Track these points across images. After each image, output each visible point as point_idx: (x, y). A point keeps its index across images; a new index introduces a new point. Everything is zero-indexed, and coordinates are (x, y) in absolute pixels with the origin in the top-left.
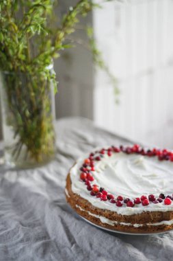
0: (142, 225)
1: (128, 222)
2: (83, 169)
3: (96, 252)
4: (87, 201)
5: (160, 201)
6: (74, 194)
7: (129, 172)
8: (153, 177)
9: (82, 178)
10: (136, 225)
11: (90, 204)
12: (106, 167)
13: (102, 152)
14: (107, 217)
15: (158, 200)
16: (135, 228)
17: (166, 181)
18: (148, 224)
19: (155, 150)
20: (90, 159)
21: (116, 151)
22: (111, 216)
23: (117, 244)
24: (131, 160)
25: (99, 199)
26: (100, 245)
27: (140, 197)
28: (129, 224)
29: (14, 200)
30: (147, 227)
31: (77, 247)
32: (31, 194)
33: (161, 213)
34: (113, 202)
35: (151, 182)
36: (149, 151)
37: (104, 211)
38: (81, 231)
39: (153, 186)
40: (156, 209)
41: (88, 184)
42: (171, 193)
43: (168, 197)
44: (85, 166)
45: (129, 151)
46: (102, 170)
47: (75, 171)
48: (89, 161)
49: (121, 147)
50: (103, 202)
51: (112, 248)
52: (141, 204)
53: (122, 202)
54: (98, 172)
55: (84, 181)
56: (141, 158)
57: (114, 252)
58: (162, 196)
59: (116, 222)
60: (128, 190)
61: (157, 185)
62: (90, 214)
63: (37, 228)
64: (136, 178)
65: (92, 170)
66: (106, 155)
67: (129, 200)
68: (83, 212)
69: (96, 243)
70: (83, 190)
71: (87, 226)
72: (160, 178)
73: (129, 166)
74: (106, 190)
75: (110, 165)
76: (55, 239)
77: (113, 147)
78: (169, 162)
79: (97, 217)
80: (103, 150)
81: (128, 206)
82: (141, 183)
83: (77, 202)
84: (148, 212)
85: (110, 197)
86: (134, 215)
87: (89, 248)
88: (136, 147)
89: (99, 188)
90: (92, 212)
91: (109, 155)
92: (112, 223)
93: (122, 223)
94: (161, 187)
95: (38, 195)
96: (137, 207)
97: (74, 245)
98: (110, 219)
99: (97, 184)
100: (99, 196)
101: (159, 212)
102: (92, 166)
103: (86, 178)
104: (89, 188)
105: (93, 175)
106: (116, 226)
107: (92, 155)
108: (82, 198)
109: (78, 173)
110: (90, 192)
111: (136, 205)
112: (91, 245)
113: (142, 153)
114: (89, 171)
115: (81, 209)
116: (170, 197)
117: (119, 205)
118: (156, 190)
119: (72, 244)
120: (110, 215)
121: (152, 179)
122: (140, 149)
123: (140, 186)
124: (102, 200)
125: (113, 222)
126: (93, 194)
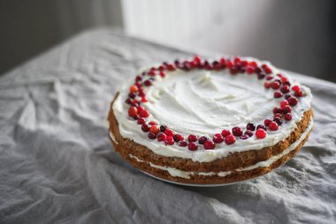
0: (229, 173)
1: (210, 171)
2: (130, 101)
3: (169, 217)
4: (145, 147)
5: (251, 135)
6: (125, 139)
7: (195, 96)
8: (230, 99)
9: (132, 115)
10: (222, 174)
11: (150, 151)
12: (162, 93)
13: (152, 73)
14: (178, 168)
15: (247, 133)
16: (221, 178)
17: (250, 103)
18: (238, 170)
19: (223, 60)
20: (137, 84)
21: (170, 68)
22: (184, 165)
23: (197, 202)
24: (193, 79)
25: (163, 142)
26: (173, 207)
27: (219, 132)
28: (210, 174)
29: (39, 156)
30: (237, 174)
31: (141, 214)
32: (62, 144)
33: (255, 152)
34: (184, 144)
35: (229, 107)
36: (215, 63)
37: (173, 159)
38: (142, 190)
39: (234, 113)
40: (248, 148)
41: (141, 122)
42: (260, 120)
43: (259, 127)
44: (132, 95)
45: (188, 66)
46: (158, 99)
47: (119, 106)
48: (136, 88)
49: (177, 63)
50: (169, 147)
51: (191, 209)
52: (224, 143)
53: (196, 143)
54: (152, 102)
55: (135, 118)
56: (208, 74)
57: (195, 215)
58: (251, 127)
59: (192, 173)
60: (201, 123)
61: (240, 111)
62: (152, 165)
63: (78, 193)
64: (207, 104)
65: (144, 100)
66: (158, 77)
67: (206, 139)
68: (141, 163)
69: (166, 204)
70: (137, 132)
71: (149, 182)
72: (240, 100)
73: (193, 88)
74: (170, 127)
75: (167, 90)
76: (107, 207)
77: (165, 64)
78: (246, 75)
79: (164, 168)
80: (153, 69)
81: (207, 148)
82: (216, 110)
83: (131, 151)
84: (236, 154)
85: (178, 138)
86: (218, 160)
87: (157, 214)
88: (197, 59)
89: (158, 127)
90: (155, 162)
91: (162, 75)
92: (186, 175)
93: (200, 174)
94: (244, 113)
95: (71, 144)
96: (219, 147)
97: (136, 212)
98: (183, 170)
99: (155, 120)
100: (161, 139)
101: (251, 151)
102: (142, 95)
103: (138, 114)
104: (145, 129)
105: (147, 108)
106: (192, 178)
107: (138, 79)
108: (137, 145)
109: (124, 108)
110: (147, 134)
111: (217, 145)
112: (160, 208)
113: (206, 66)
114: (139, 103)
115: (138, 160)
116: (262, 127)
117: (193, 148)
118: (239, 118)
119: (133, 211)
120: (182, 164)
121: (229, 102)
122: (202, 62)
123: (215, 116)
124: (166, 144)
125: (187, 173)
126: (152, 137)
